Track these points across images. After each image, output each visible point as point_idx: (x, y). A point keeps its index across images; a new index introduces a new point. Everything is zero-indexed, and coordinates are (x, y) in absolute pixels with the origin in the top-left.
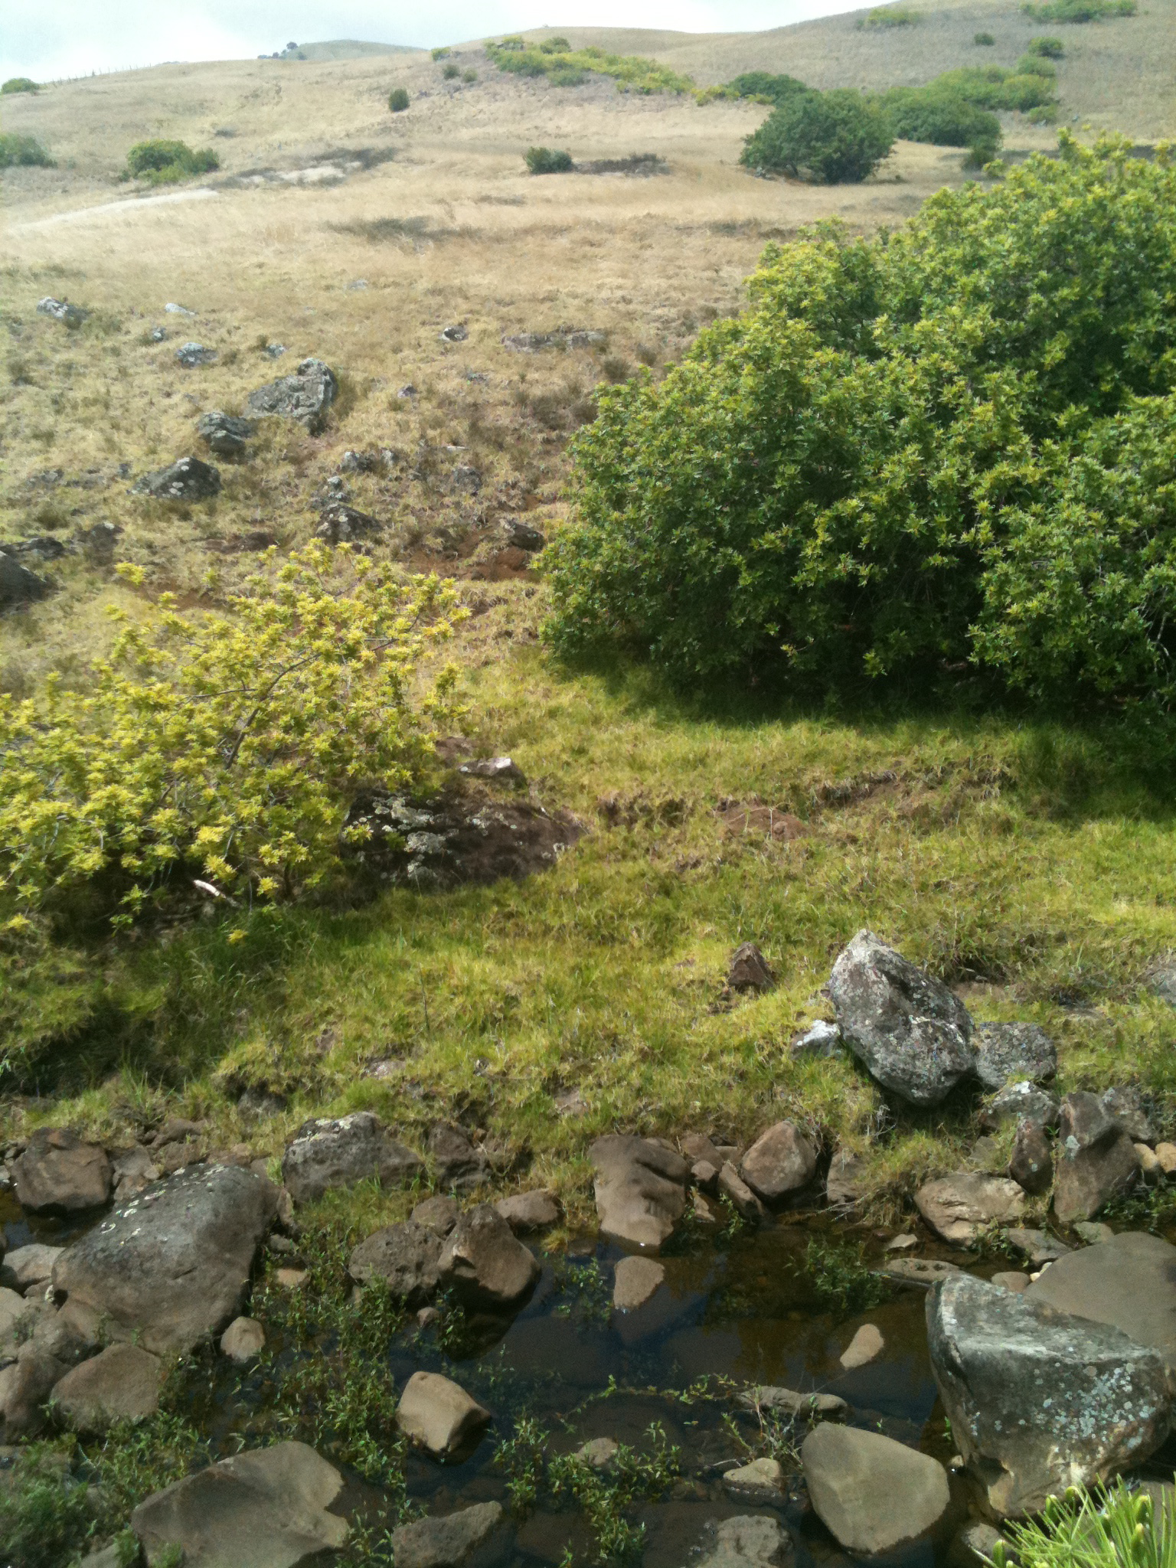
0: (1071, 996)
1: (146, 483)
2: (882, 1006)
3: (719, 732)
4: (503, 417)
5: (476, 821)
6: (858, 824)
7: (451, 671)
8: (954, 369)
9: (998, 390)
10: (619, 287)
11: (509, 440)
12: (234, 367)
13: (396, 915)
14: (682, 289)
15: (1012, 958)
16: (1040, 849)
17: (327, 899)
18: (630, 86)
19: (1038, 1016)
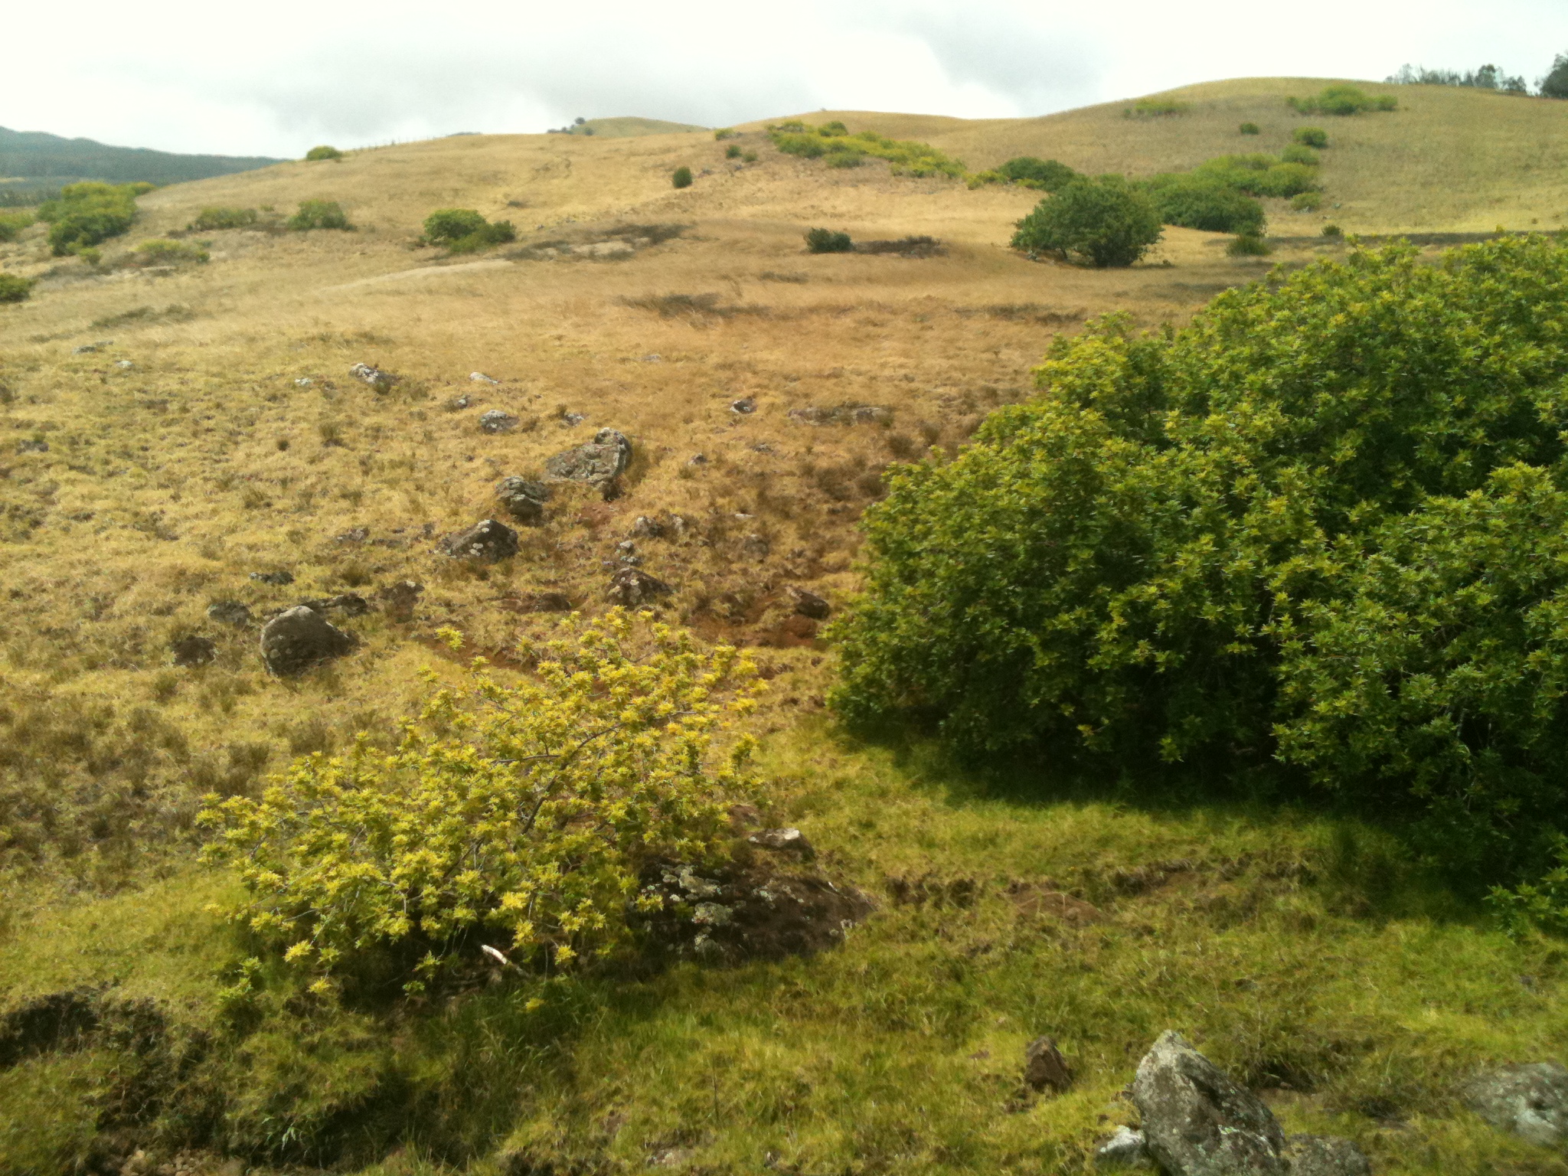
0: (1381, 1108)
1: (448, 544)
2: (1191, 1114)
3: (1008, 810)
4: (789, 487)
5: (764, 894)
6: (1153, 914)
7: (747, 742)
8: (1245, 462)
9: (1290, 483)
10: (901, 366)
11: (796, 509)
12: (534, 434)
13: (683, 990)
14: (963, 370)
15: (1318, 1065)
16: (1343, 950)
17: (614, 970)
18: (903, 169)
19: (1348, 1128)
